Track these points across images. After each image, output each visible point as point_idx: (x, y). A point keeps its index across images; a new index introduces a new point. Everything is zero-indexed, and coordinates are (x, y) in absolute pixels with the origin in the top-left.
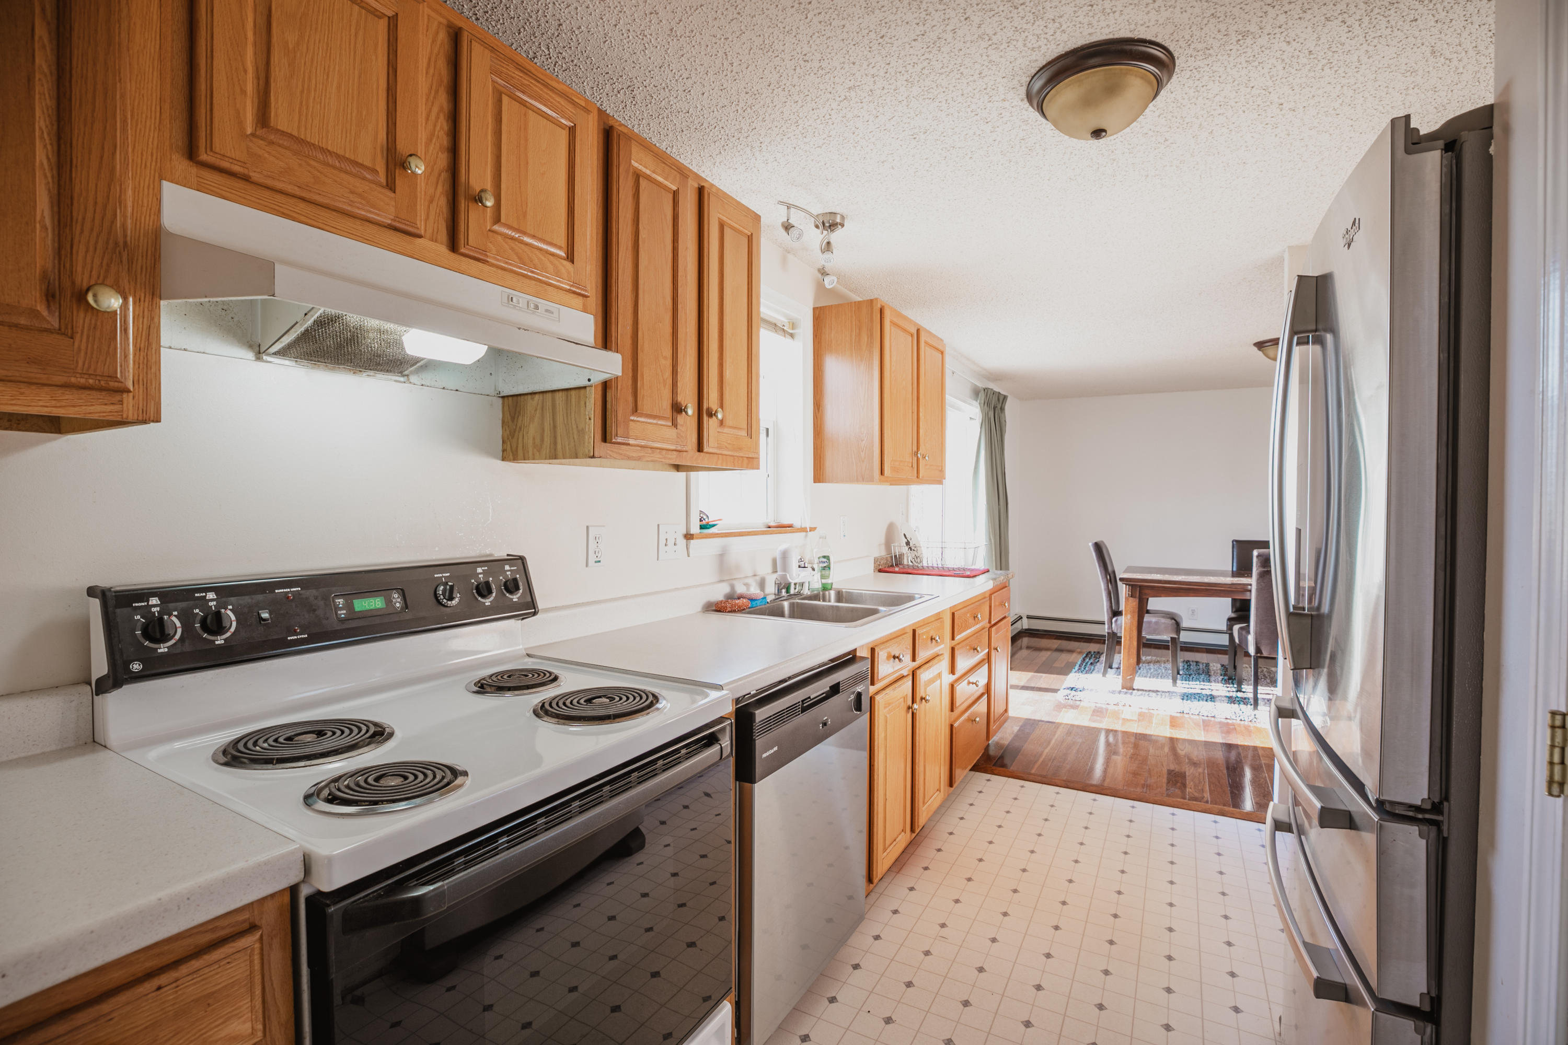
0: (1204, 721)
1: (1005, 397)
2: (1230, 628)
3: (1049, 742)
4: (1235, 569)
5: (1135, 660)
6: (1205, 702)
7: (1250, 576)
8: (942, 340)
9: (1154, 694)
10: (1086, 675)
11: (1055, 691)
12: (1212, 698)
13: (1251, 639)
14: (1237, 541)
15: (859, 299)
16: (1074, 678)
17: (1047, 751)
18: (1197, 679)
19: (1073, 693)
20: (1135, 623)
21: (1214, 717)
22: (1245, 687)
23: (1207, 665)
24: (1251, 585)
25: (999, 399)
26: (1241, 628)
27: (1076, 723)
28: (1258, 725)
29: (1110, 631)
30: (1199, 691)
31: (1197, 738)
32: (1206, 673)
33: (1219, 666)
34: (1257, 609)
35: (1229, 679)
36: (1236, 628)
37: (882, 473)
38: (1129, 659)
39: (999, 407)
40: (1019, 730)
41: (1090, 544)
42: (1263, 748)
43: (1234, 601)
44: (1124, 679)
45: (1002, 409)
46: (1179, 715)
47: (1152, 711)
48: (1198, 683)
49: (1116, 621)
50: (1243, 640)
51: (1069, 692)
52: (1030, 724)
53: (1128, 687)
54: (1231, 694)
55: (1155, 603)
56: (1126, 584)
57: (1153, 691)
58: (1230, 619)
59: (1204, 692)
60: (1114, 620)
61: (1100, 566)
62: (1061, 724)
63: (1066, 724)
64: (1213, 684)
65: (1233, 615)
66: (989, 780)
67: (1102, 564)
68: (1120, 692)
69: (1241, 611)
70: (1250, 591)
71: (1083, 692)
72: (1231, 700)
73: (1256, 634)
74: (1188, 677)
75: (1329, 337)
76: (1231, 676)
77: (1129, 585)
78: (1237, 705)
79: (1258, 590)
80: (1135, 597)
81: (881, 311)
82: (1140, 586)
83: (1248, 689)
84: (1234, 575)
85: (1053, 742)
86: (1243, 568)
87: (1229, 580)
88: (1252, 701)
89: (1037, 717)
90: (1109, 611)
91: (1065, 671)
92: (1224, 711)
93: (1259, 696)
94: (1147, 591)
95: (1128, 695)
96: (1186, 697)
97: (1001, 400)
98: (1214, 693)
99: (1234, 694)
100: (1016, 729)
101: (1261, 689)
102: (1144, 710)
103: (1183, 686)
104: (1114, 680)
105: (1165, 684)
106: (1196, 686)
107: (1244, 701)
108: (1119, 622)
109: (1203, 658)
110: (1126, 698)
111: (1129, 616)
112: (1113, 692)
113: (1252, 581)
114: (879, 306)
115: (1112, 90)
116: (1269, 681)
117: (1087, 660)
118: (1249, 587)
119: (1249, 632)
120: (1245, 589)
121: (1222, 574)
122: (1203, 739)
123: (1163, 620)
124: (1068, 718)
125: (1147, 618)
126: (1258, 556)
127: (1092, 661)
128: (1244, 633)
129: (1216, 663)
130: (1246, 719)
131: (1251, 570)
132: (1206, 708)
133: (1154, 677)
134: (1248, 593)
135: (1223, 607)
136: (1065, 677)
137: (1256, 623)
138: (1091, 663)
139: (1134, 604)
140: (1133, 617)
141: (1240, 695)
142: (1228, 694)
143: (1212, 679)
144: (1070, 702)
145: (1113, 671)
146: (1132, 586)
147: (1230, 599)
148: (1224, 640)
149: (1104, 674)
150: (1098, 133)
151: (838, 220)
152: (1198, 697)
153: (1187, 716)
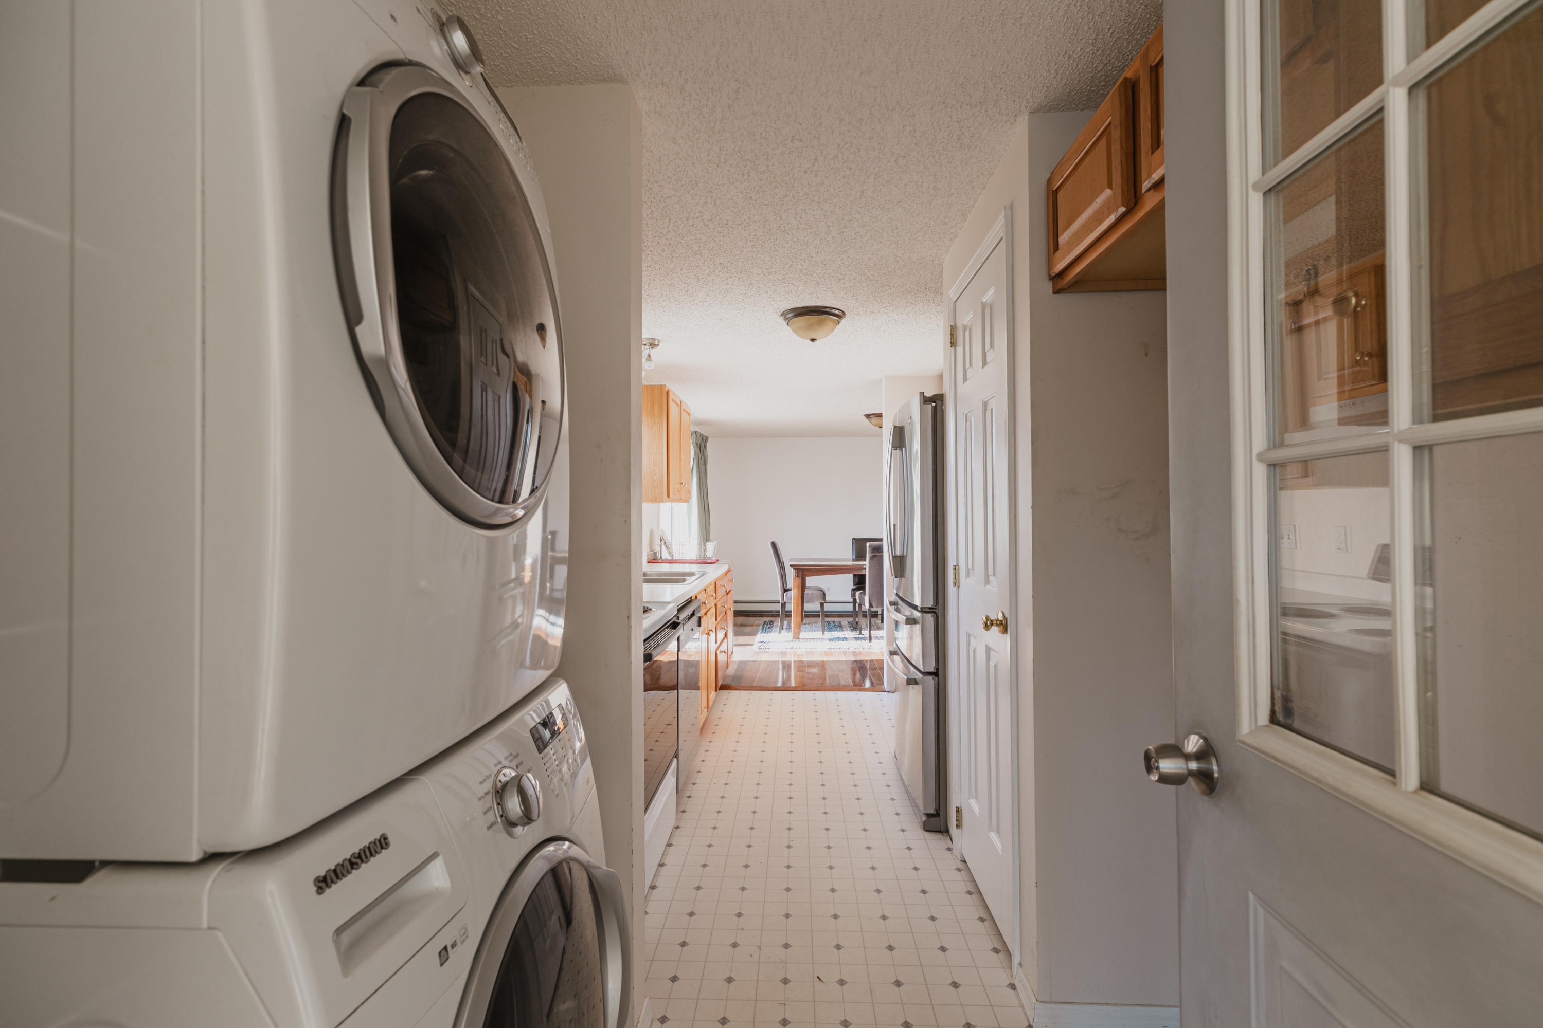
0: (843, 652)
1: (707, 438)
2: (854, 595)
3: (758, 671)
4: (854, 557)
5: (800, 619)
6: (842, 642)
7: (865, 560)
8: (688, 406)
9: (812, 640)
10: (768, 634)
11: (752, 645)
12: (846, 639)
13: (866, 598)
14: (855, 539)
15: (648, 384)
16: (760, 636)
17: (758, 675)
18: (835, 631)
19: (763, 644)
20: (800, 594)
21: (848, 649)
22: (863, 632)
23: (840, 623)
24: (865, 565)
25: (703, 439)
26: (860, 593)
27: (771, 660)
28: (872, 651)
29: (783, 602)
30: (838, 637)
31: (842, 660)
32: (840, 627)
33: (847, 623)
34: (869, 579)
35: (854, 629)
36: (858, 593)
37: (668, 496)
38: (796, 619)
39: (703, 445)
40: (737, 667)
41: (769, 543)
42: (876, 660)
43: (855, 576)
44: (794, 633)
45: (705, 447)
46: (829, 650)
47: (813, 650)
48: (836, 632)
49: (787, 594)
50: (862, 599)
51: (760, 644)
52: (743, 664)
53: (796, 638)
54: (856, 636)
55: (811, 581)
56: (794, 569)
57: (811, 639)
58: (853, 590)
59: (841, 637)
60: (785, 594)
61: (775, 558)
62: (761, 661)
63: (765, 661)
64: (845, 632)
65: (854, 587)
66: (729, 693)
67: (777, 557)
68: (792, 641)
69: (860, 582)
70: (865, 569)
71: (769, 644)
72: (856, 639)
73: (869, 595)
74: (830, 630)
75: (904, 449)
76: (855, 627)
77: (796, 569)
78: (860, 641)
79: (870, 568)
80: (800, 577)
81: (667, 393)
82: (803, 570)
83: (866, 633)
84: (854, 560)
85: (760, 670)
86: (860, 555)
87: (851, 563)
88: (868, 639)
89: (746, 659)
90: (782, 588)
91: (753, 634)
92: (853, 645)
93: (872, 636)
94: (806, 573)
95: (797, 642)
96: (831, 640)
97: (704, 441)
98: (847, 637)
99: (858, 636)
100: (735, 667)
101: (873, 632)
102: (808, 650)
103: (828, 635)
104: (787, 635)
105: (819, 634)
106: (836, 634)
107: (864, 639)
108: (788, 595)
109: (837, 620)
110: (796, 644)
111: (796, 590)
112: (788, 641)
113: (866, 563)
114: (666, 390)
115: (820, 323)
116: (876, 628)
117: (766, 626)
118: (865, 566)
119: (865, 595)
120: (862, 568)
121: (847, 560)
122: (845, 659)
123: (815, 592)
124: (764, 658)
125: (806, 591)
126: (869, 547)
127: (769, 626)
128: (862, 595)
129: (845, 621)
130: (866, 648)
131: (865, 557)
132: (843, 644)
133: (810, 631)
134: (864, 570)
135: (847, 580)
136: (754, 637)
137: (869, 588)
138: (769, 628)
139: (799, 581)
140: (798, 590)
141: (861, 636)
142: (854, 636)
143: (844, 629)
144: (763, 650)
145: (784, 630)
146: (798, 569)
147: (852, 575)
148: (850, 607)
149: (780, 632)
150: (813, 340)
151: (656, 343)
152: (838, 639)
153: (833, 650)
